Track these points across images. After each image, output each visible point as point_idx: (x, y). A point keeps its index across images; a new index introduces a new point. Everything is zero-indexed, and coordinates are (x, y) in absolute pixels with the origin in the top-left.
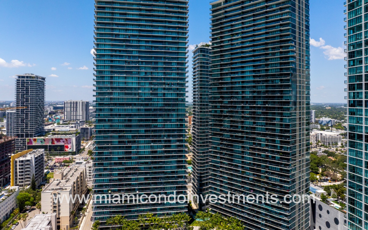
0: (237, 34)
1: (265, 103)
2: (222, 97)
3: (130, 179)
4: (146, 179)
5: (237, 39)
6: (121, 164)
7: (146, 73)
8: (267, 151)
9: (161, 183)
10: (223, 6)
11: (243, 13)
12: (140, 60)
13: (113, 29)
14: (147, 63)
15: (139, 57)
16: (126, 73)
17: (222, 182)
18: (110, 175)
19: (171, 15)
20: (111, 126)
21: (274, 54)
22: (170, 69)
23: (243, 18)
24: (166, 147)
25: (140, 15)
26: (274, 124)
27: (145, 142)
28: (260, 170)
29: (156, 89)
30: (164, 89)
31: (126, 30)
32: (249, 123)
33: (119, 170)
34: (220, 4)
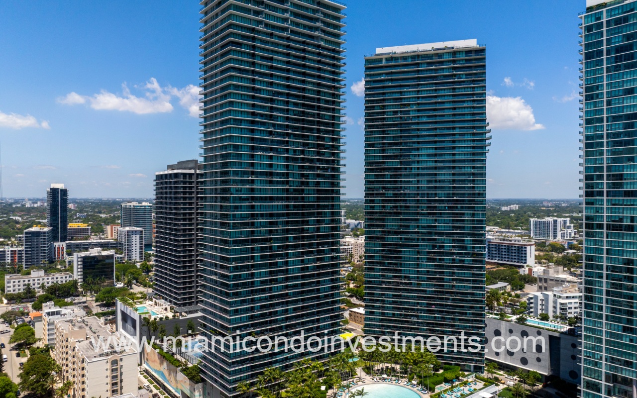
0: (409, 105)
1: (448, 195)
2: (383, 188)
3: (276, 313)
4: (295, 310)
5: (408, 111)
6: (263, 291)
7: (295, 151)
8: (453, 254)
9: (313, 314)
10: (384, 63)
12: (290, 131)
13: (253, 81)
14: (296, 136)
15: (287, 127)
16: (271, 150)
18: (252, 309)
20: (253, 232)
21: (462, 135)
22: (323, 146)
23: (419, 85)
24: (318, 260)
25: (288, 63)
26: (463, 221)
27: (295, 255)
28: (443, 279)
29: (307, 176)
30: (318, 176)
31: (271, 84)
32: (425, 221)
33: (261, 300)
34: (380, 60)
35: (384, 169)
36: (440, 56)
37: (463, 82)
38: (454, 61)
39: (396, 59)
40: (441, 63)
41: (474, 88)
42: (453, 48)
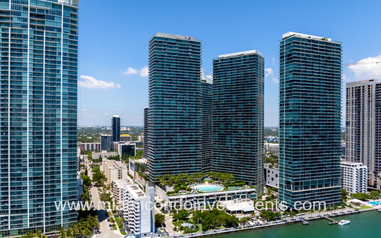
0: (228, 78)
1: (243, 114)
2: (219, 111)
3: (172, 156)
4: (180, 155)
5: (228, 81)
6: (167, 147)
7: (180, 98)
8: (244, 137)
9: (188, 158)
10: (220, 62)
11: (232, 67)
12: (177, 91)
13: (163, 74)
14: (180, 92)
15: (177, 89)
16: (170, 97)
17: (219, 157)
18: (162, 153)
19: (193, 66)
20: (162, 126)
21: (248, 90)
22: (192, 96)
23: (232, 70)
24: (190, 138)
25: (177, 66)
26: (248, 124)
27: (180, 135)
28: (241, 147)
29: (185, 107)
30: (190, 107)
31: (170, 74)
32: (234, 124)
33: (166, 150)
34: (218, 61)
35: (219, 104)
36: (240, 58)
37: (248, 68)
38: (245, 60)
39: (224, 60)
40: (240, 61)
41: (252, 70)
42: (244, 54)
